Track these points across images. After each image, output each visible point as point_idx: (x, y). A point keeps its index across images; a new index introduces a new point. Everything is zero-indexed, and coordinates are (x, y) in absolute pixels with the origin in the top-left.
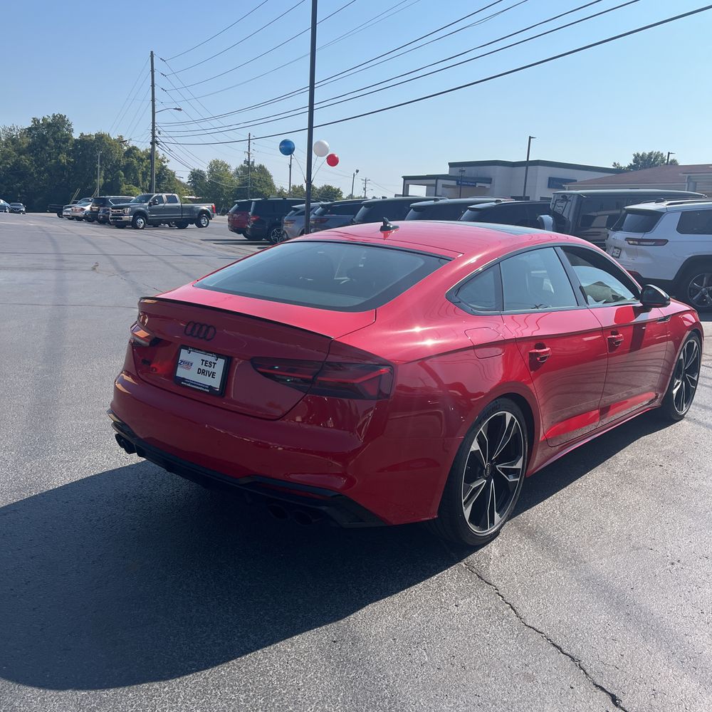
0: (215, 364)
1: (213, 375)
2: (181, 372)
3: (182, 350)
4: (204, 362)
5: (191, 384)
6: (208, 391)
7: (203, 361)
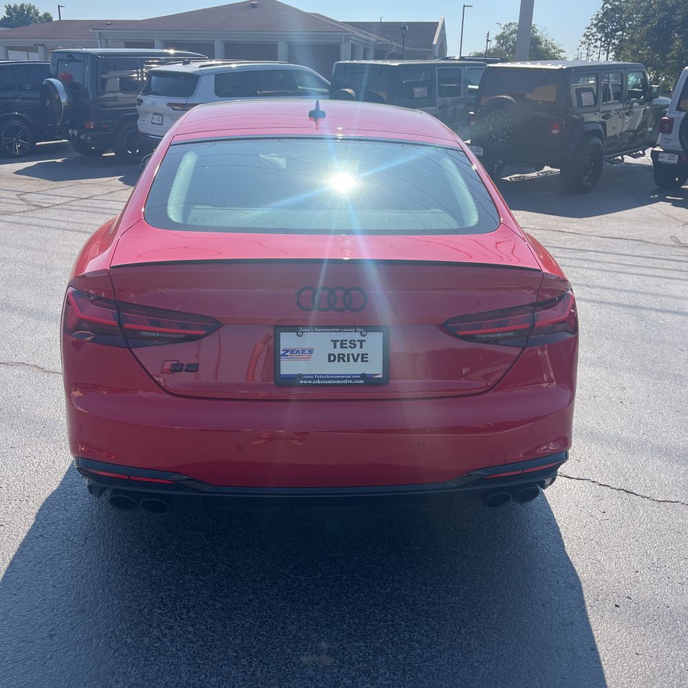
0: (361, 342)
1: (364, 358)
2: (288, 367)
3: (281, 333)
4: (338, 344)
5: (321, 379)
6: (362, 382)
7: (335, 342)
